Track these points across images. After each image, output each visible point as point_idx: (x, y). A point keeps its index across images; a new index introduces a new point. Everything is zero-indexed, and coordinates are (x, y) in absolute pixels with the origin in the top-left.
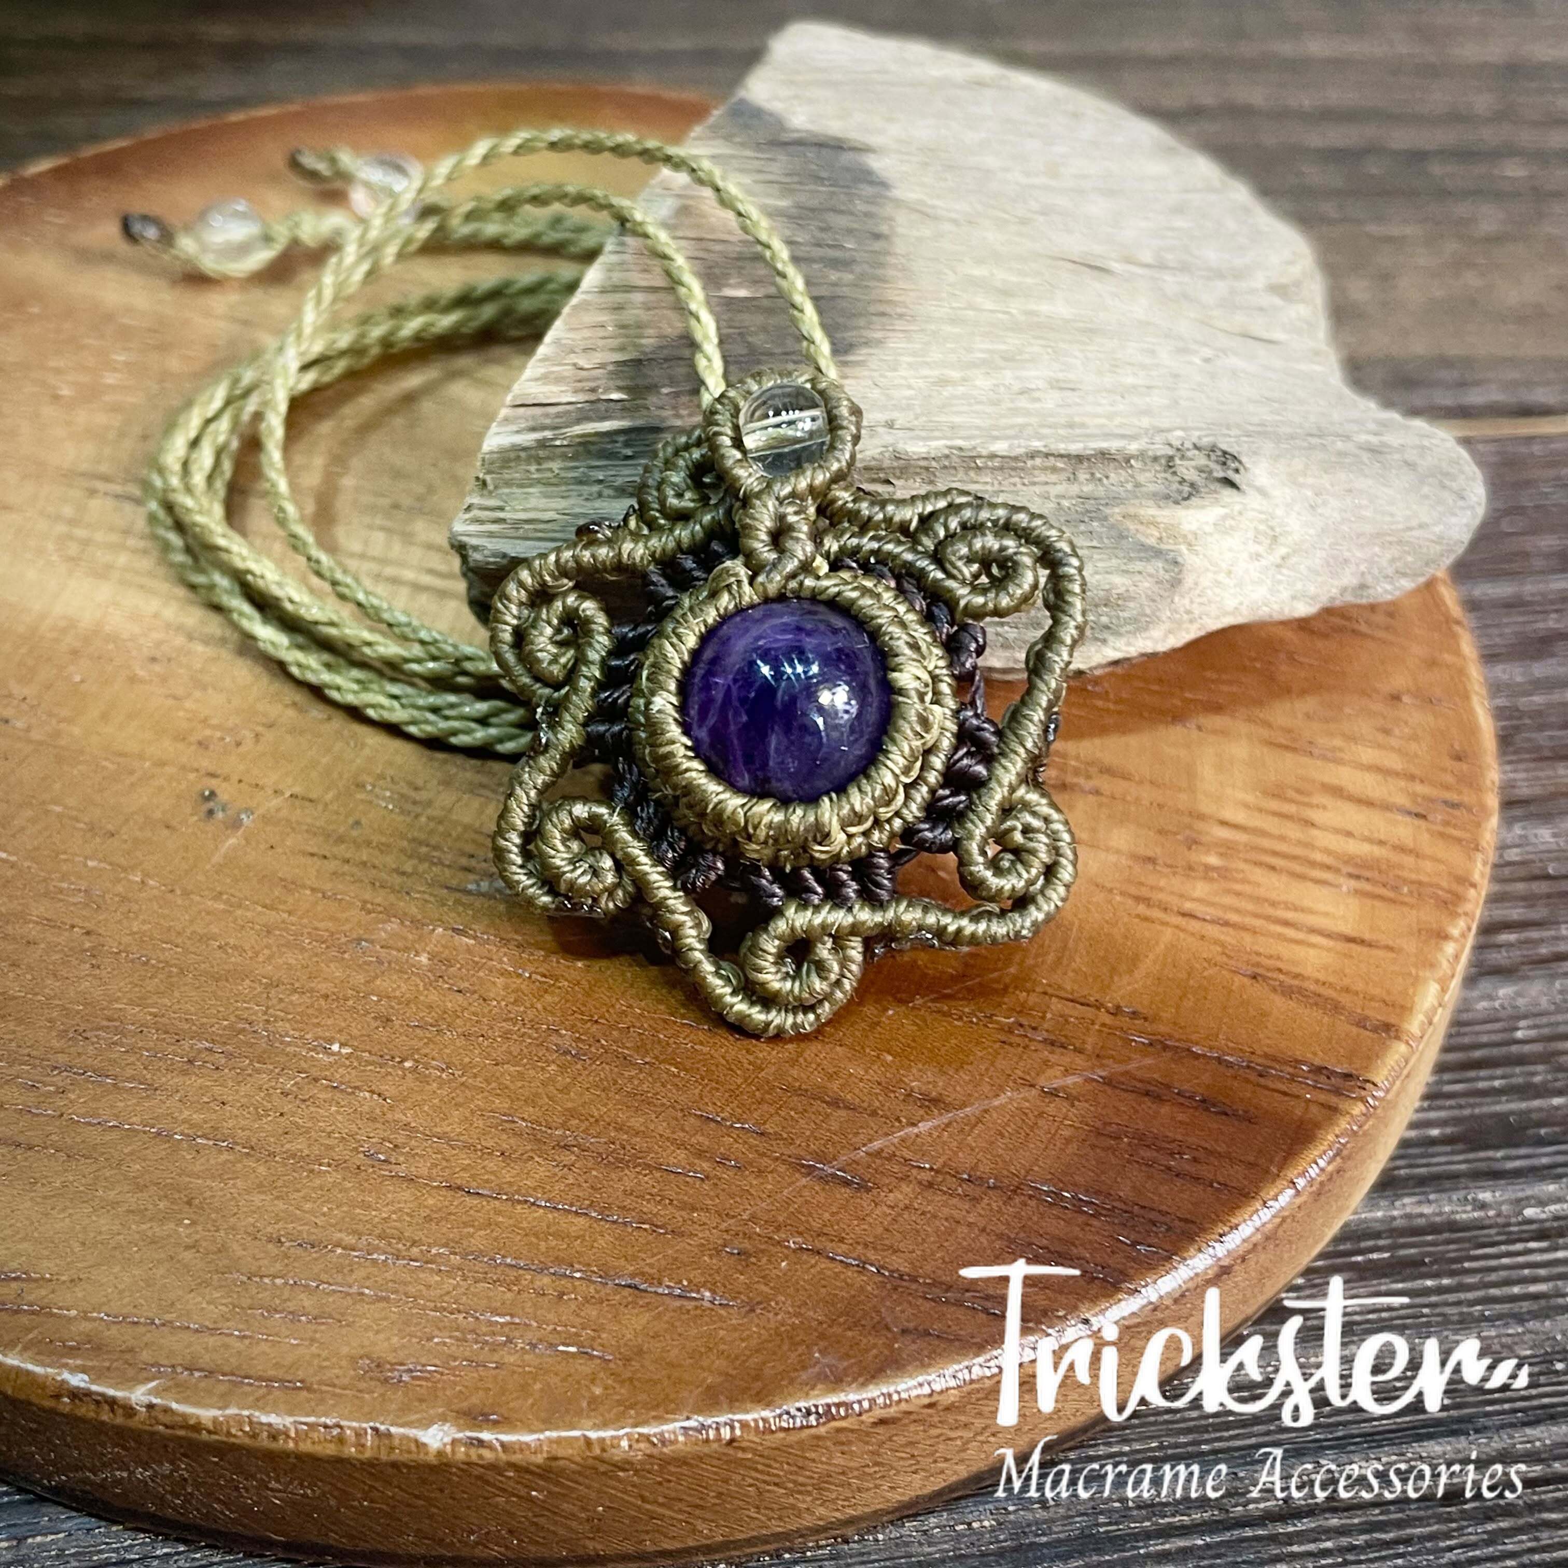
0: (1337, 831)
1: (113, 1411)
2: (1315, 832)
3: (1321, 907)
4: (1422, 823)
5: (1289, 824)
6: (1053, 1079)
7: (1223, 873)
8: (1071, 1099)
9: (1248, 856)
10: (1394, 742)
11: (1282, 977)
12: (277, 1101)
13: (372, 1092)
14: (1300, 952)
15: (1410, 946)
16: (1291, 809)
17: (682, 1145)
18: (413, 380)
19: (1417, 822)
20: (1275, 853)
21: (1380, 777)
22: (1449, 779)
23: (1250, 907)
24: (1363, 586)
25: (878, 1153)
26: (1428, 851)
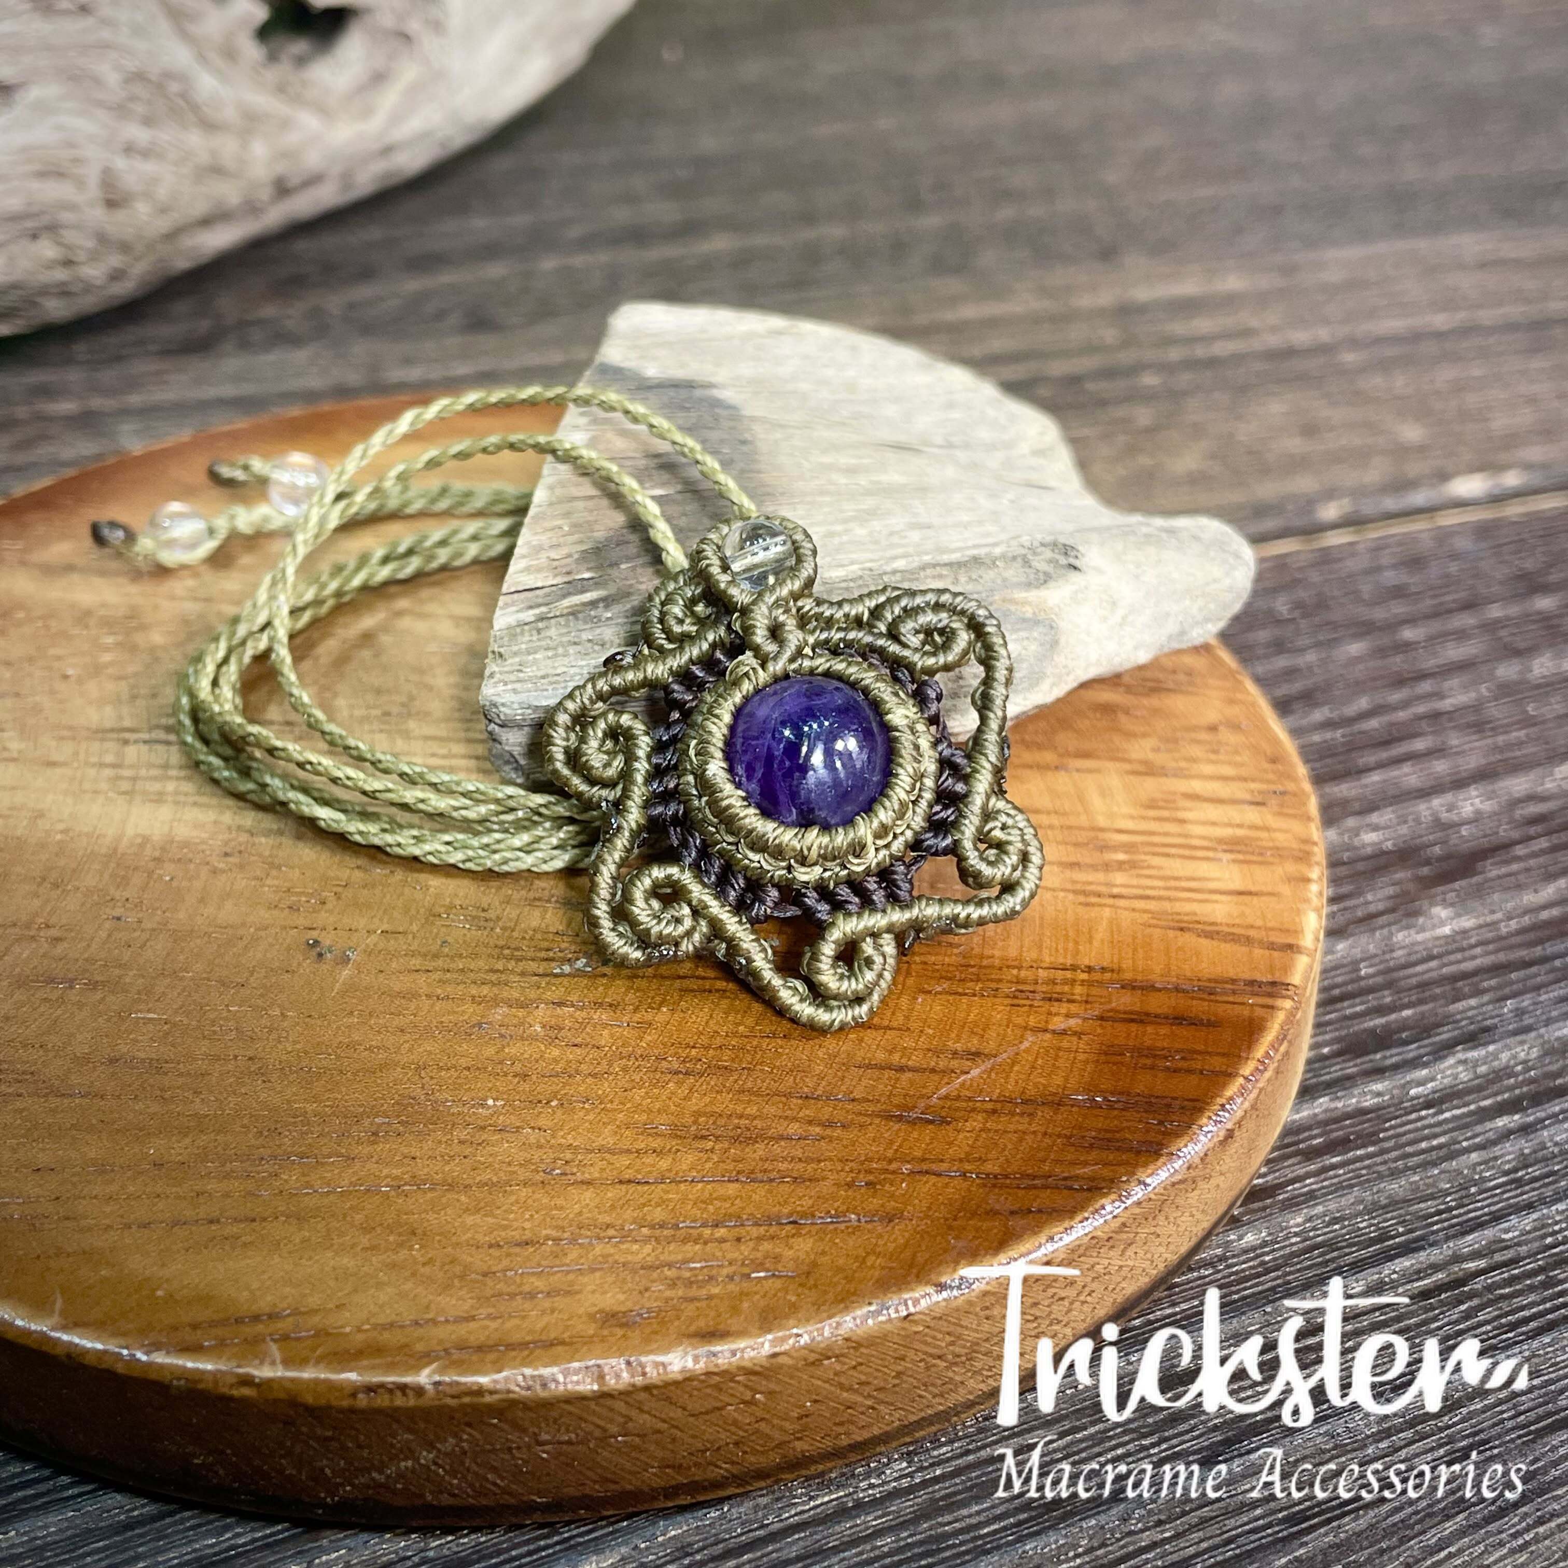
0: (1204, 823)
2: (1188, 826)
3: (1213, 874)
4: (1263, 808)
5: (1167, 824)
6: (1058, 1023)
7: (1132, 865)
8: (1078, 1034)
9: (1146, 850)
10: (1221, 757)
11: (1202, 926)
12: (457, 1148)
13: (533, 1128)
14: (1208, 908)
15: (1286, 890)
16: (1165, 814)
17: (795, 1119)
18: (368, 621)
19: (1259, 808)
20: (1166, 845)
21: (1222, 783)
22: (1271, 776)
24: (1182, 633)
25: (946, 1097)
26: (1275, 826)
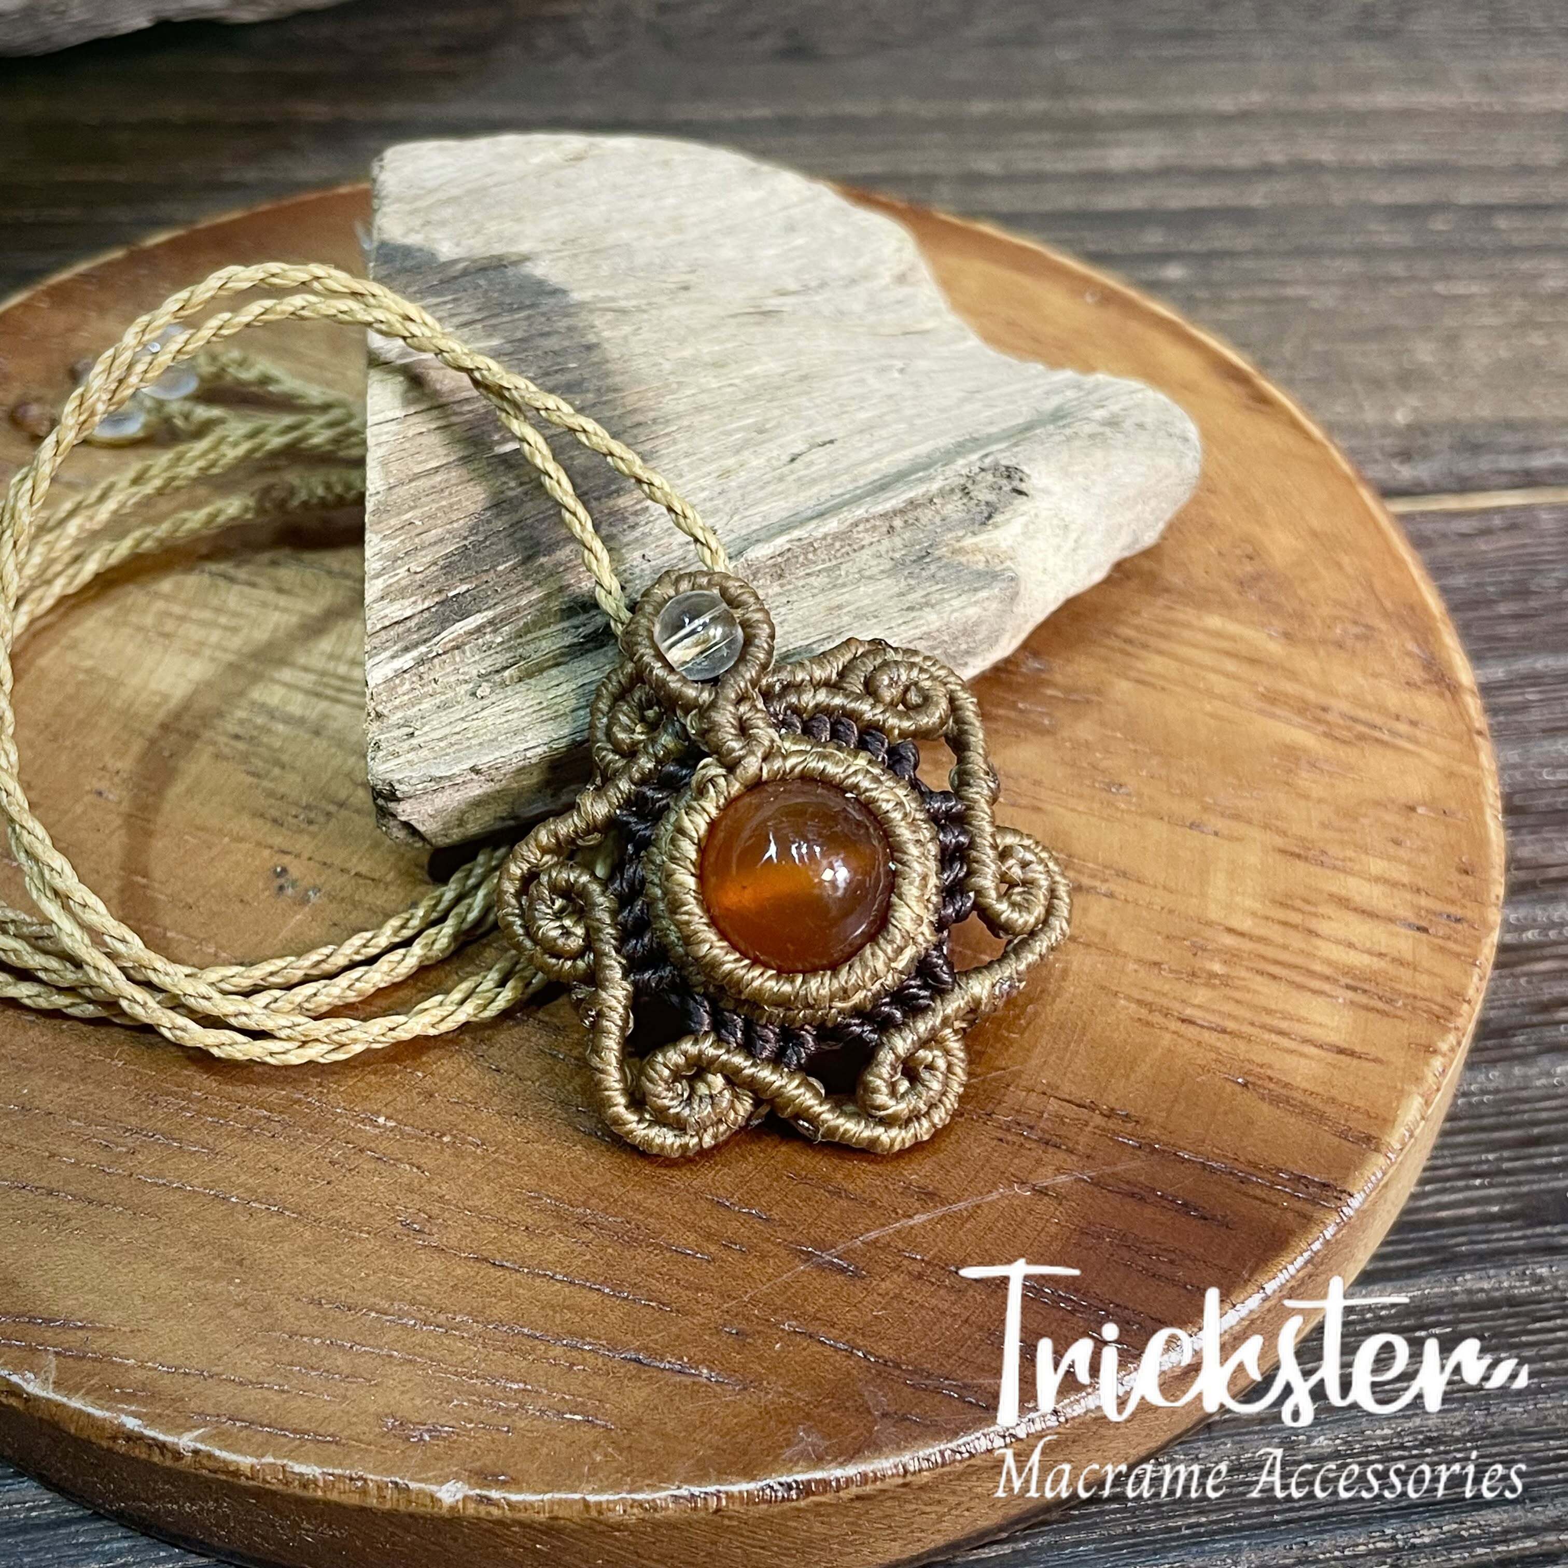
0: (1338, 942)
1: (162, 1454)
2: (1319, 942)
3: (1318, 1018)
4: (1424, 936)
5: (1292, 933)
6: (1046, 1178)
7: (1225, 981)
8: (1060, 1198)
9: (1251, 965)
10: (1402, 853)
11: (1272, 1086)
12: (325, 1169)
13: (412, 1165)
14: (1291, 1061)
15: (1399, 1059)
16: (1295, 918)
17: (692, 1228)
19: (1418, 934)
20: (1277, 962)
21: (1387, 890)
22: (1453, 892)
23: (1248, 1014)
25: (874, 1243)
26: (1425, 964)
